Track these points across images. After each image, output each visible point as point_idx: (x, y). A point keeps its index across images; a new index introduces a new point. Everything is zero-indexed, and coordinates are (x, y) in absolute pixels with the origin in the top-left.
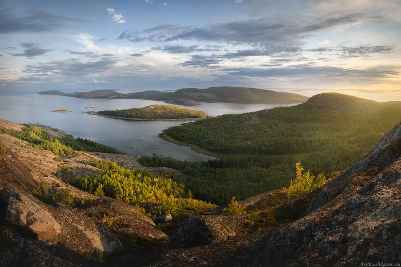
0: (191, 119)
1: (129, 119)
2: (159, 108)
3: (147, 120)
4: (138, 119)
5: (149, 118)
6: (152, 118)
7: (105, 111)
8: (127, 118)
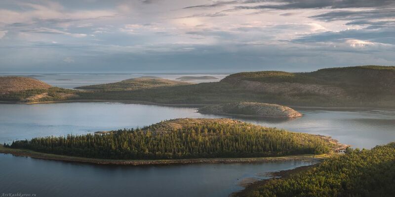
0: (297, 157)
1: (113, 162)
2: (196, 130)
3: (163, 165)
4: (142, 162)
5: (175, 157)
6: (184, 157)
7: (34, 141)
8: (107, 161)
